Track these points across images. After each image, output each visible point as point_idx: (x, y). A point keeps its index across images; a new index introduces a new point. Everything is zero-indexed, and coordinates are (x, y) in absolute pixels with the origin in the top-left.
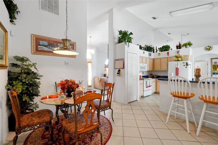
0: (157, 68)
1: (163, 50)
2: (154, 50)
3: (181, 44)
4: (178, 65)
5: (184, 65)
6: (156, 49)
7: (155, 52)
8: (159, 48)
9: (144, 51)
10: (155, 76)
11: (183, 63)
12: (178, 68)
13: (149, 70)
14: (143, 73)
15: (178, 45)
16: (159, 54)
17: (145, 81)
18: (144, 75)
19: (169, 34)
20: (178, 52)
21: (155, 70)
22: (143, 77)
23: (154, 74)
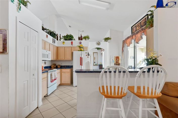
0: (61, 57)
1: (68, 39)
2: (57, 37)
3: (82, 36)
4: (82, 55)
5: (87, 55)
6: (60, 37)
7: (59, 40)
8: (64, 36)
9: (47, 34)
10: (59, 66)
11: (86, 53)
12: (82, 58)
13: (53, 59)
14: (45, 63)
15: (80, 37)
16: (64, 42)
17: (49, 74)
18: (46, 65)
19: (70, 26)
20: (80, 43)
21: (59, 59)
22: (45, 68)
23: (58, 64)
